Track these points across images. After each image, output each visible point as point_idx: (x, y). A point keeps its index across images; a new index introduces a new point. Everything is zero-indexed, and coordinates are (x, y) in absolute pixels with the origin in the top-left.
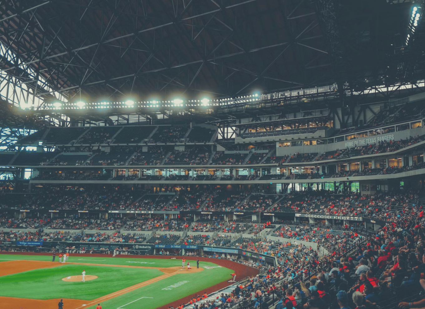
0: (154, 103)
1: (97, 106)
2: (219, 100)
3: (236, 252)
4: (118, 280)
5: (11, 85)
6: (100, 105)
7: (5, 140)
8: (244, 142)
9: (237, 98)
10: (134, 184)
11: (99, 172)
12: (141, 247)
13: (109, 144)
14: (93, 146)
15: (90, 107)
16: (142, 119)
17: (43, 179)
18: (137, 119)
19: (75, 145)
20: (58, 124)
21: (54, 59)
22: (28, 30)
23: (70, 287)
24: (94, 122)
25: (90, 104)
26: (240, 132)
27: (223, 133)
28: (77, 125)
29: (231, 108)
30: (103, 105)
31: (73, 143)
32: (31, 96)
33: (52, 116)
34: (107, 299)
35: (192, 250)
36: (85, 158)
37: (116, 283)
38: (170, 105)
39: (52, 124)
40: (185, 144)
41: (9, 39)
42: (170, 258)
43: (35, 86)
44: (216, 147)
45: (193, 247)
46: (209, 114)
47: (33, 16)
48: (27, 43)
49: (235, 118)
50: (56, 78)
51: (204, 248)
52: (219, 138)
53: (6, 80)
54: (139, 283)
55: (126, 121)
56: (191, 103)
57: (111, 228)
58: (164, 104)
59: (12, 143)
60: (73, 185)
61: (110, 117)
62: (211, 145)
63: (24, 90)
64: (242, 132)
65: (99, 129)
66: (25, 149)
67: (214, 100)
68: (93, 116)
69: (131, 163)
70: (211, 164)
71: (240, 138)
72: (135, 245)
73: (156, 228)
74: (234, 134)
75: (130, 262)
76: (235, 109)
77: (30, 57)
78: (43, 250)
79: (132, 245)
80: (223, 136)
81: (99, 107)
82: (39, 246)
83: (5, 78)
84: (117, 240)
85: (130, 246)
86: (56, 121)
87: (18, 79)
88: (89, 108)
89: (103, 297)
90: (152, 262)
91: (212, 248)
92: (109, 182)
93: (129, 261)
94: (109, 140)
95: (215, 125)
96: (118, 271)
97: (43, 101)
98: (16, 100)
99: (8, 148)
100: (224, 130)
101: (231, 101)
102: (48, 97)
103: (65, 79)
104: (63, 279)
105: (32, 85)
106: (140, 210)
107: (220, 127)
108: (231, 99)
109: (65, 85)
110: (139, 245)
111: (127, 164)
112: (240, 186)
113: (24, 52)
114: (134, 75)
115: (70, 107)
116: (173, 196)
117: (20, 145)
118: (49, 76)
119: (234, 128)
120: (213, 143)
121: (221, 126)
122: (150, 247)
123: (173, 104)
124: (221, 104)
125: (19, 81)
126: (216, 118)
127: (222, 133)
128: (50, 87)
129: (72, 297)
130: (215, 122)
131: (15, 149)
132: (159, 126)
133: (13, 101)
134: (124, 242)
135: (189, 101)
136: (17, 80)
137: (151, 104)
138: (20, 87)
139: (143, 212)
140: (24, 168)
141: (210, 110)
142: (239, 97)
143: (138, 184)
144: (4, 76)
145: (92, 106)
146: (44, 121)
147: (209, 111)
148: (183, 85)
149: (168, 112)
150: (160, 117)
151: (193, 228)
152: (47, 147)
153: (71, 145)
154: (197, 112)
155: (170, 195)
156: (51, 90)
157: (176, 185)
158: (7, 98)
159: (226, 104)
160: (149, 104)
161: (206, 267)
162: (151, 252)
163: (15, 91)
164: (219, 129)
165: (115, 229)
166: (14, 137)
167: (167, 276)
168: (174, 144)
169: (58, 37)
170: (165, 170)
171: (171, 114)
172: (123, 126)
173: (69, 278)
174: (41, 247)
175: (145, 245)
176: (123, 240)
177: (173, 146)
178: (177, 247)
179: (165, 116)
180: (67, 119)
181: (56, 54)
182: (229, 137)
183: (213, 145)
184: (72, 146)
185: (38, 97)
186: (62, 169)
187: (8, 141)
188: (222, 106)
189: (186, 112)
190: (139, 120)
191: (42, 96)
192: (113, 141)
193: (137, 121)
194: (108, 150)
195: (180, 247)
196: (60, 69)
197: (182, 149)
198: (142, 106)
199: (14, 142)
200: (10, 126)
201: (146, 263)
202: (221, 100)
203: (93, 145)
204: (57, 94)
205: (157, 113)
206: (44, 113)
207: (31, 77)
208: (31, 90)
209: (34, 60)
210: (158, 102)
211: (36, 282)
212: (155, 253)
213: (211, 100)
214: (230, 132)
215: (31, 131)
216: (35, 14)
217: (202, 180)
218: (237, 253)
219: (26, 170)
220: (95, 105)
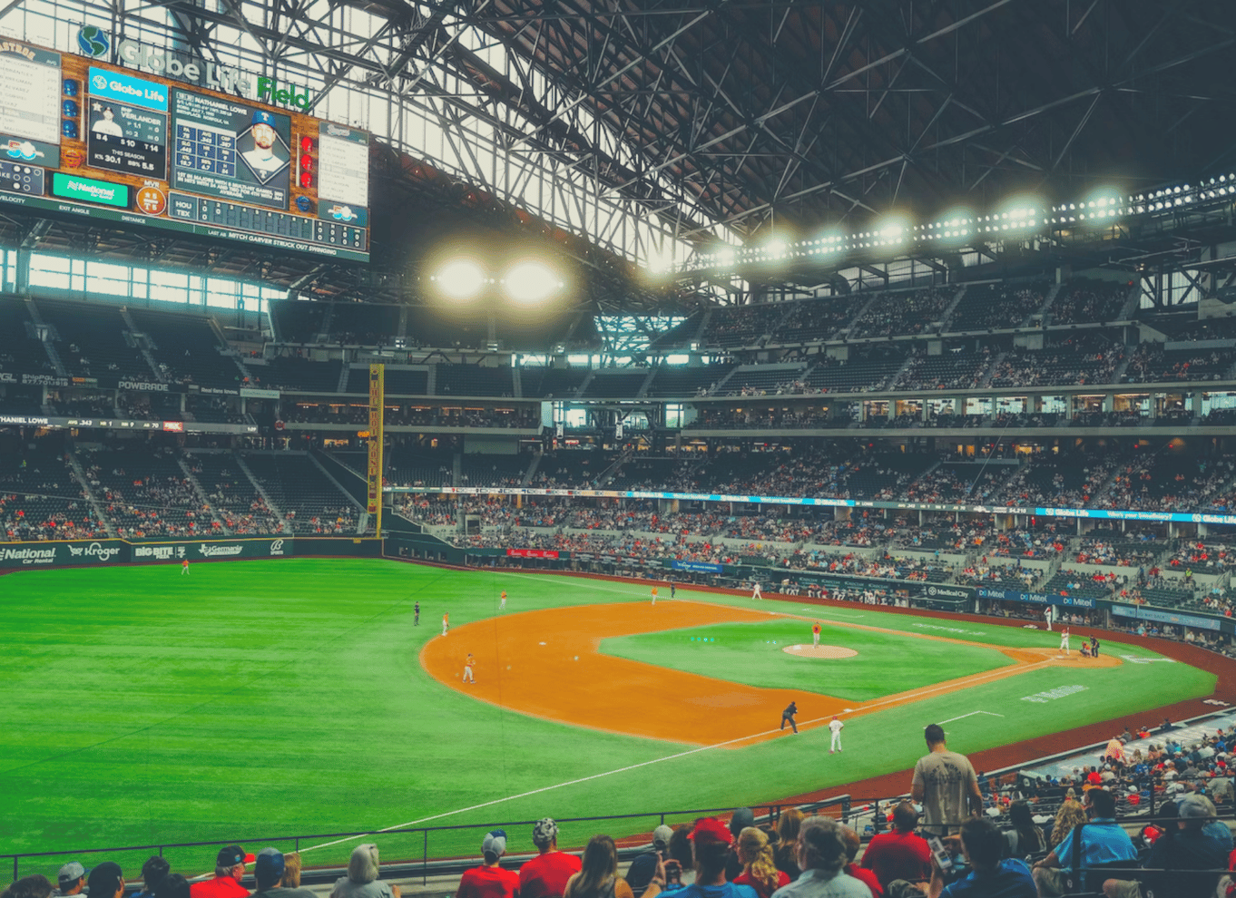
0: (955, 226)
1: (813, 247)
2: (1146, 196)
3: (1214, 625)
4: (907, 664)
5: (630, 219)
6: (820, 246)
7: (626, 344)
8: (1229, 313)
9: (1207, 181)
10: (911, 438)
11: (825, 409)
12: (942, 592)
13: (845, 341)
14: (808, 348)
15: (798, 254)
16: (923, 269)
17: (708, 428)
18: (909, 271)
19: (767, 347)
20: (726, 298)
21: (714, 149)
22: (660, 89)
23: (807, 669)
24: (804, 288)
25: (797, 245)
26: (1214, 284)
27: (1157, 290)
28: (766, 298)
29: (1183, 215)
30: (828, 245)
31: (764, 341)
32: (668, 240)
33: (713, 282)
34: (894, 703)
35: (1080, 611)
36: (794, 374)
37: (903, 671)
38: (1000, 226)
39: (713, 299)
40: (1045, 328)
41: (623, 116)
42: (1022, 626)
43: (676, 217)
44: (1138, 331)
45: (1080, 602)
46: (1113, 239)
47: (671, 54)
48: (656, 120)
49: (1199, 245)
50: (717, 190)
51: (1114, 607)
52: (1142, 307)
53: (620, 209)
54: (957, 677)
55: (882, 279)
56: (1058, 215)
57: (864, 542)
58: (983, 225)
59: (639, 350)
60: (768, 441)
61: (841, 273)
62: (1121, 328)
63: (655, 227)
64: (1221, 284)
65: (817, 303)
66: (664, 361)
67: (1131, 199)
68: (804, 273)
69: (902, 384)
70: (1124, 381)
71: (1214, 302)
72: (928, 587)
73: (976, 547)
74: (1194, 289)
75: (921, 625)
76: (1196, 217)
77: (663, 150)
78: (723, 582)
79: (921, 586)
80: (1158, 301)
81: (818, 251)
82: (714, 573)
83: (616, 207)
84: (883, 572)
85: (914, 589)
86: (720, 292)
87: (643, 204)
88: (794, 254)
89: (882, 699)
90: (977, 630)
91: (1138, 610)
92: (850, 432)
93: (921, 623)
94: (844, 331)
95: (1133, 270)
96: (900, 643)
97: (691, 249)
98: (640, 254)
99: (633, 360)
100: (1159, 280)
101: (1186, 195)
102: (702, 239)
103: (737, 191)
104: (786, 650)
105: (669, 215)
106: (930, 501)
107: (1146, 275)
108: (1186, 188)
109: (737, 207)
110: (937, 587)
111: (892, 388)
112: (1214, 441)
113: (650, 141)
114: (901, 158)
115: (753, 256)
116: (1013, 468)
117: (655, 352)
118: (702, 190)
119: (1193, 274)
120: (1129, 323)
121: (1151, 270)
122: (965, 595)
123: (1008, 222)
124: (1151, 208)
125: (644, 209)
126: (1136, 250)
127: (1154, 290)
128: (705, 213)
129: (817, 690)
130: (1131, 262)
131: (647, 363)
132: (968, 286)
133: (635, 256)
134: (898, 577)
135: (1054, 209)
136: (641, 207)
137: (948, 229)
138: (647, 222)
139: (938, 507)
140: (664, 404)
141: (1116, 228)
142: (1212, 181)
143: (919, 438)
144: (615, 202)
145: (802, 249)
146: (697, 295)
147: (1113, 230)
148: (1035, 167)
149: (993, 246)
150: (969, 260)
151: (1076, 554)
152: (710, 355)
153: (759, 348)
154: (1078, 237)
155: (1005, 466)
156: (707, 222)
157: (1019, 440)
158: (623, 250)
159: (1168, 205)
160: (941, 231)
161: (1127, 657)
162: (969, 606)
163: (637, 235)
164: (1143, 280)
165: (873, 545)
166: (642, 334)
167: (1026, 668)
168: (1012, 331)
169: (722, 93)
170: (990, 399)
171: (1001, 250)
172: (876, 293)
173: (797, 647)
174: (719, 577)
175: (952, 589)
176: (898, 574)
177: (1011, 336)
178: (1037, 598)
179: (982, 256)
180: (742, 286)
181: (717, 135)
182: (1175, 301)
183: (1128, 327)
184: (763, 350)
185: (682, 240)
186: (744, 404)
187: (631, 345)
188: (1154, 212)
189: (1044, 241)
190: (913, 273)
191: (690, 238)
192: (853, 331)
193: (909, 276)
194: (842, 355)
195: (1044, 599)
196: (726, 169)
197: (1035, 344)
198: (923, 237)
199: (643, 347)
200: (634, 312)
201: (961, 631)
202: (1151, 196)
203: (807, 344)
204: (720, 228)
205: (961, 251)
206: (697, 277)
207: (667, 197)
208: (667, 227)
209: (671, 158)
210: (964, 222)
211: (733, 649)
212: (977, 610)
213: (1121, 200)
214: (1181, 287)
215: (674, 319)
216: (673, 48)
217: (1098, 426)
218: (1218, 628)
219: (668, 407)
220: (807, 248)
